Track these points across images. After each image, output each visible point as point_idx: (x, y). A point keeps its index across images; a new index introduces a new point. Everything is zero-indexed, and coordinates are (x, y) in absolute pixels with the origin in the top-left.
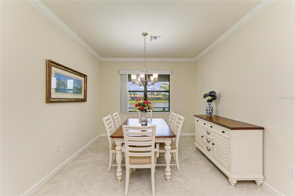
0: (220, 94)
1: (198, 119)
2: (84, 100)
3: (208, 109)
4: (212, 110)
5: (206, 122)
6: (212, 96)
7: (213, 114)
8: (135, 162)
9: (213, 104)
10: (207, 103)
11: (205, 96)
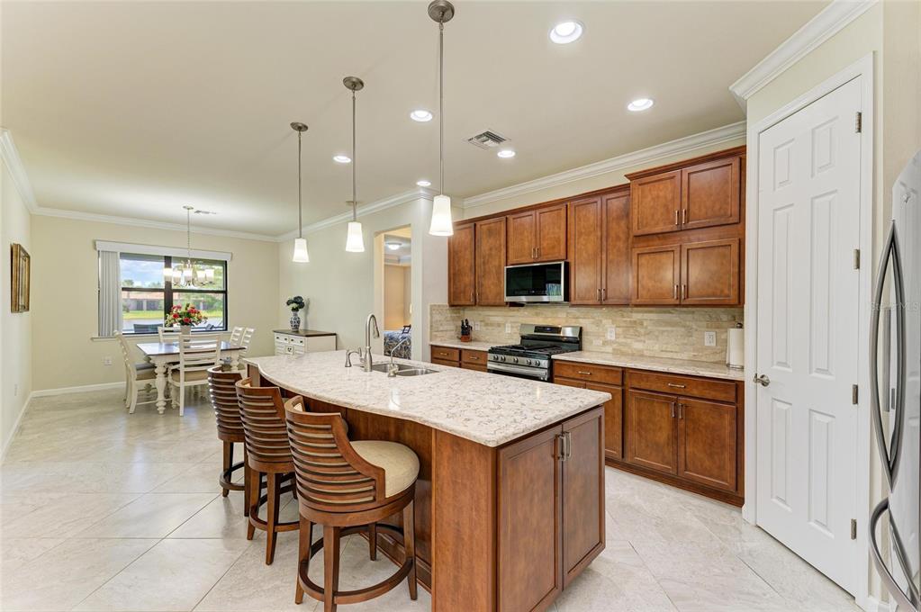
1: (278, 335)
2: (25, 308)
3: (292, 320)
4: (299, 322)
5: (292, 337)
6: (298, 304)
10: (292, 313)
11: (288, 303)
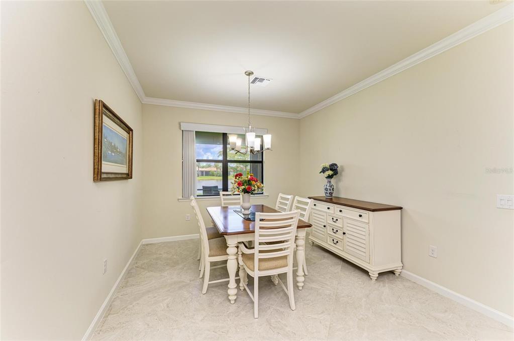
0: (342, 167)
1: (317, 202)
2: (129, 176)
3: (328, 187)
4: (333, 189)
5: (328, 204)
6: (333, 171)
7: (333, 195)
8: (267, 266)
9: (333, 181)
10: (326, 180)
11: (324, 171)
